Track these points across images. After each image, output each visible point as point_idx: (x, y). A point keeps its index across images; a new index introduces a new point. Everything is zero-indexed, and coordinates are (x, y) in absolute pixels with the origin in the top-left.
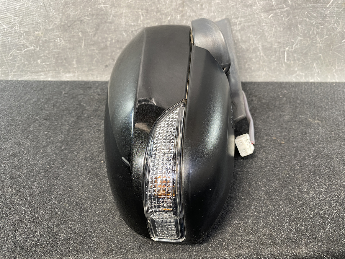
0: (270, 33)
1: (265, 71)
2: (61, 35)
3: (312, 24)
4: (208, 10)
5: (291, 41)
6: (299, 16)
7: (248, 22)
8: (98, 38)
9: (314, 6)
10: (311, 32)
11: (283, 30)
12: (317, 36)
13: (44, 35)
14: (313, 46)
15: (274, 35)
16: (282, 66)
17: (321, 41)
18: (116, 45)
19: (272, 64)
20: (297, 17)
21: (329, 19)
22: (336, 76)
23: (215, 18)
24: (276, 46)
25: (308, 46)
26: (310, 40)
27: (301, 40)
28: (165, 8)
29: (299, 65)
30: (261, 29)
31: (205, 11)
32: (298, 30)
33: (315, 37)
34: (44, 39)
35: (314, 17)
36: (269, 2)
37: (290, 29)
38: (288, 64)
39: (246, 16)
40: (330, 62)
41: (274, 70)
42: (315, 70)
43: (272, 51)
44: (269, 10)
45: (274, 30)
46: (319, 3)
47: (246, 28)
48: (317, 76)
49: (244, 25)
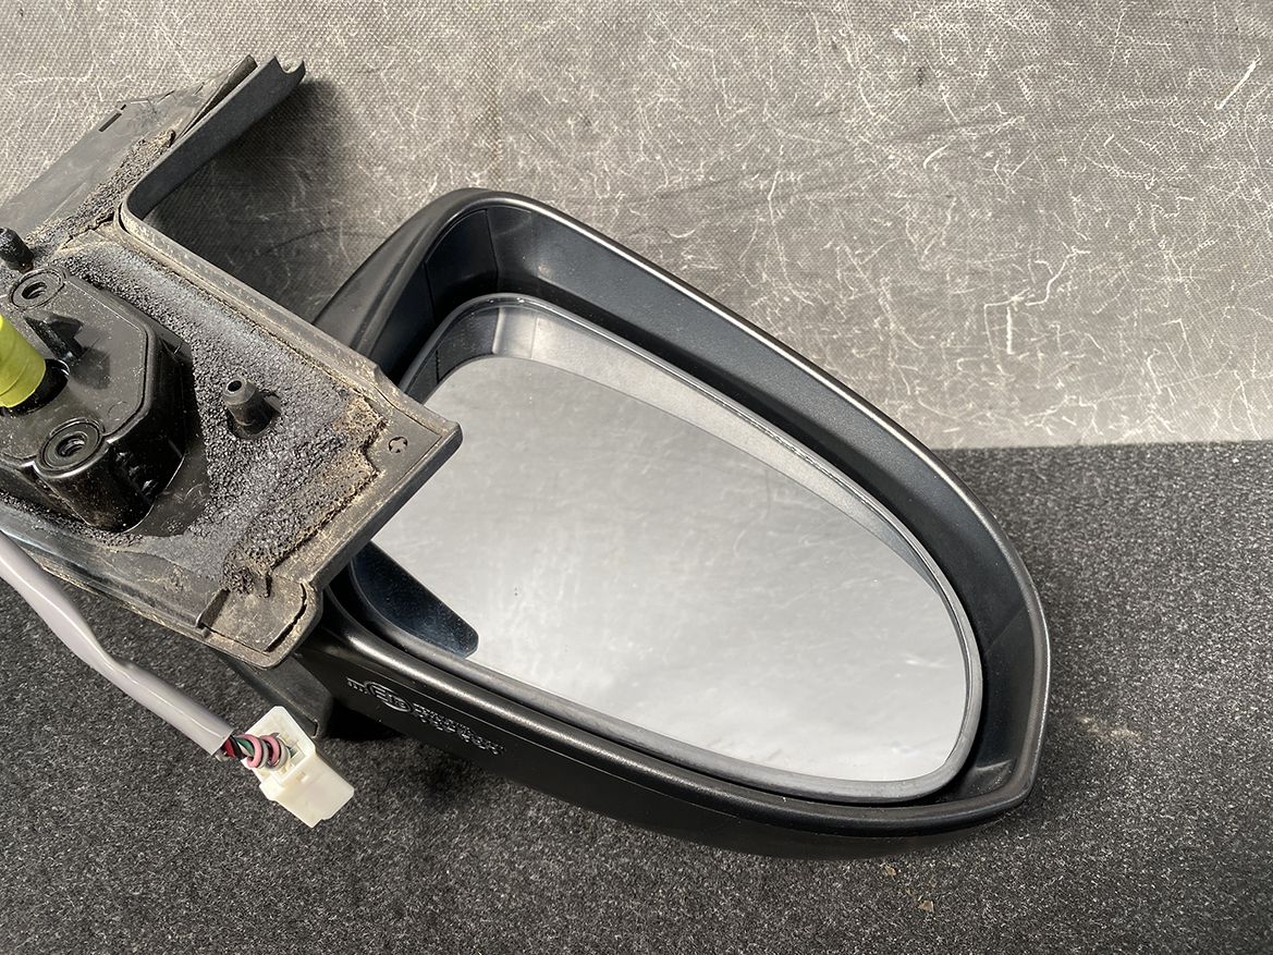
0: (932, 230)
1: (913, 398)
3: (1137, 189)
4: (620, 142)
5: (1036, 267)
6: (1071, 154)
7: (822, 188)
9: (1150, 108)
11: (993, 216)
12: (1162, 244)
14: (1143, 283)
15: (949, 241)
16: (993, 375)
17: (1178, 261)
19: (946, 367)
20: (1064, 160)
21: (1223, 166)
22: (1251, 409)
23: (657, 176)
24: (961, 287)
25: (1117, 286)
26: (1126, 261)
27: (1082, 259)
28: (407, 143)
29: (1072, 367)
30: (886, 217)
31: (606, 144)
32: (1068, 216)
33: (1155, 244)
35: (1152, 159)
36: (925, 92)
37: (1028, 211)
38: (1019, 364)
39: (812, 162)
40: (1222, 353)
41: (953, 391)
42: (1152, 386)
43: (945, 311)
44: (923, 129)
45: (953, 218)
46: (1173, 91)
47: (814, 213)
48: (1158, 411)
49: (806, 203)
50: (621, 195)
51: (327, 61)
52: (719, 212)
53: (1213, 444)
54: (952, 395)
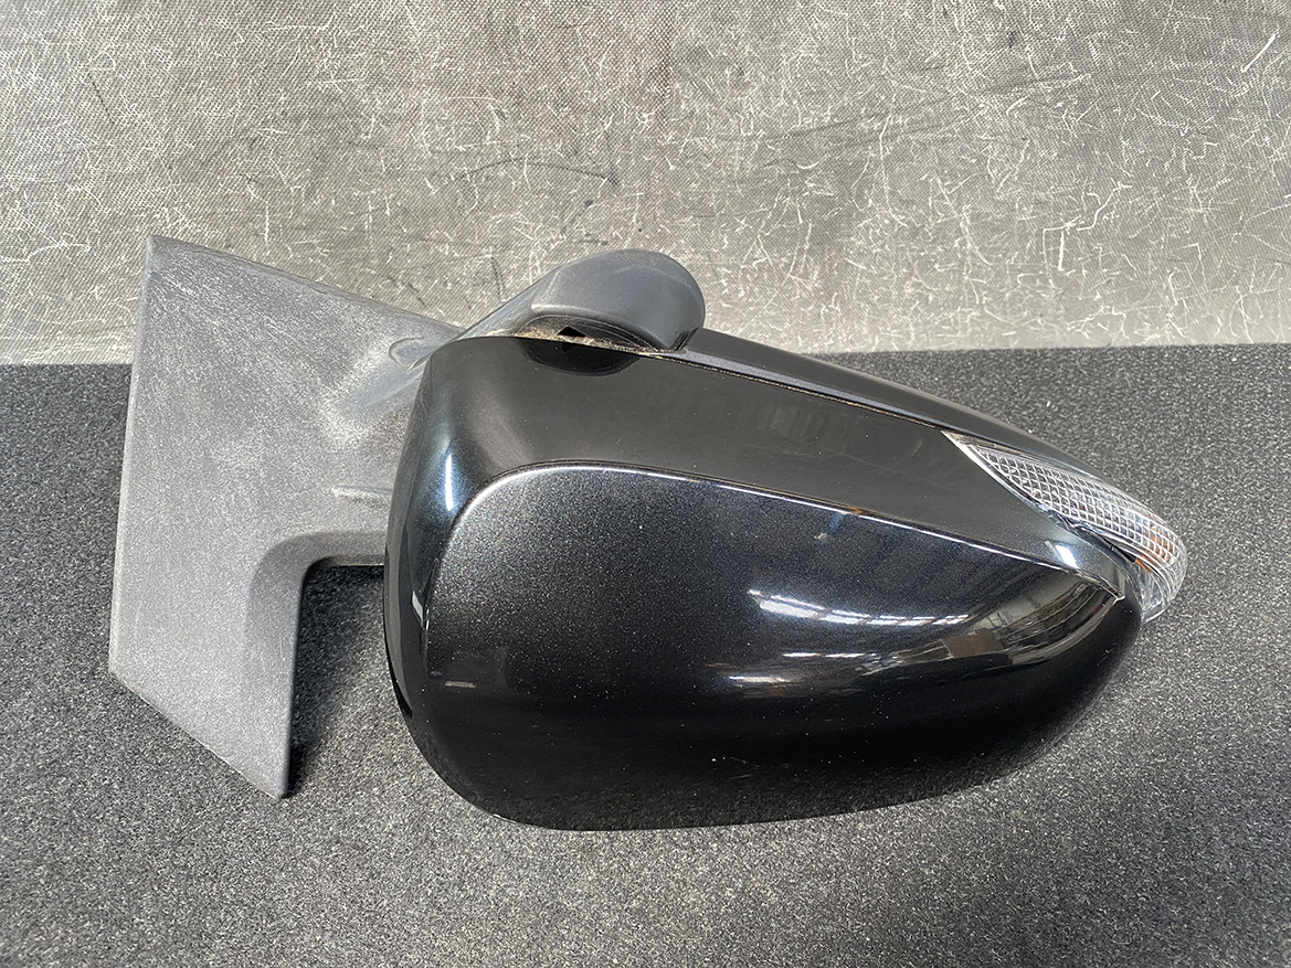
0: (1007, 167)
1: (981, 306)
2: (174, 197)
3: (1174, 135)
4: (765, 89)
5: (1087, 198)
6: (1125, 105)
7: (924, 130)
8: (326, 203)
9: (1190, 70)
10: (1167, 165)
11: (1058, 156)
12: (1189, 181)
13: (107, 196)
14: (1171, 213)
15: (1021, 176)
16: (1045, 288)
17: (1201, 195)
18: (399, 227)
19: (1009, 281)
21: (1242, 118)
22: (1247, 319)
23: (793, 117)
24: (1026, 215)
25: (1151, 215)
26: (1160, 195)
27: (1125, 193)
28: (591, 88)
29: (1109, 282)
30: (972, 155)
31: (754, 91)
32: (1117, 157)
33: (1183, 181)
34: (106, 211)
35: (1188, 111)
36: (1014, 52)
37: (1085, 153)
38: (1067, 279)
39: (917, 108)
40: (1228, 269)
41: (1012, 301)
42: (1171, 298)
43: (1012, 234)
44: (1007, 83)
45: (1025, 157)
46: (1209, 56)
47: (915, 151)
48: (1173, 319)
49: (909, 142)
50: (762, 133)
51: (533, 17)
52: (839, 148)
53: (1217, 347)
54: (1011, 304)
